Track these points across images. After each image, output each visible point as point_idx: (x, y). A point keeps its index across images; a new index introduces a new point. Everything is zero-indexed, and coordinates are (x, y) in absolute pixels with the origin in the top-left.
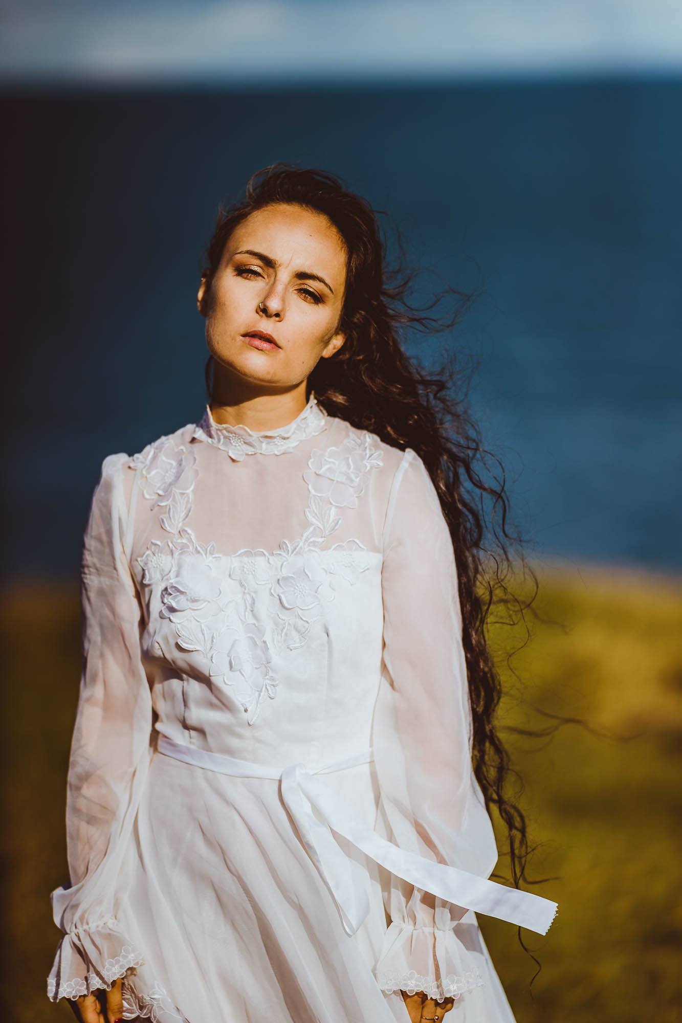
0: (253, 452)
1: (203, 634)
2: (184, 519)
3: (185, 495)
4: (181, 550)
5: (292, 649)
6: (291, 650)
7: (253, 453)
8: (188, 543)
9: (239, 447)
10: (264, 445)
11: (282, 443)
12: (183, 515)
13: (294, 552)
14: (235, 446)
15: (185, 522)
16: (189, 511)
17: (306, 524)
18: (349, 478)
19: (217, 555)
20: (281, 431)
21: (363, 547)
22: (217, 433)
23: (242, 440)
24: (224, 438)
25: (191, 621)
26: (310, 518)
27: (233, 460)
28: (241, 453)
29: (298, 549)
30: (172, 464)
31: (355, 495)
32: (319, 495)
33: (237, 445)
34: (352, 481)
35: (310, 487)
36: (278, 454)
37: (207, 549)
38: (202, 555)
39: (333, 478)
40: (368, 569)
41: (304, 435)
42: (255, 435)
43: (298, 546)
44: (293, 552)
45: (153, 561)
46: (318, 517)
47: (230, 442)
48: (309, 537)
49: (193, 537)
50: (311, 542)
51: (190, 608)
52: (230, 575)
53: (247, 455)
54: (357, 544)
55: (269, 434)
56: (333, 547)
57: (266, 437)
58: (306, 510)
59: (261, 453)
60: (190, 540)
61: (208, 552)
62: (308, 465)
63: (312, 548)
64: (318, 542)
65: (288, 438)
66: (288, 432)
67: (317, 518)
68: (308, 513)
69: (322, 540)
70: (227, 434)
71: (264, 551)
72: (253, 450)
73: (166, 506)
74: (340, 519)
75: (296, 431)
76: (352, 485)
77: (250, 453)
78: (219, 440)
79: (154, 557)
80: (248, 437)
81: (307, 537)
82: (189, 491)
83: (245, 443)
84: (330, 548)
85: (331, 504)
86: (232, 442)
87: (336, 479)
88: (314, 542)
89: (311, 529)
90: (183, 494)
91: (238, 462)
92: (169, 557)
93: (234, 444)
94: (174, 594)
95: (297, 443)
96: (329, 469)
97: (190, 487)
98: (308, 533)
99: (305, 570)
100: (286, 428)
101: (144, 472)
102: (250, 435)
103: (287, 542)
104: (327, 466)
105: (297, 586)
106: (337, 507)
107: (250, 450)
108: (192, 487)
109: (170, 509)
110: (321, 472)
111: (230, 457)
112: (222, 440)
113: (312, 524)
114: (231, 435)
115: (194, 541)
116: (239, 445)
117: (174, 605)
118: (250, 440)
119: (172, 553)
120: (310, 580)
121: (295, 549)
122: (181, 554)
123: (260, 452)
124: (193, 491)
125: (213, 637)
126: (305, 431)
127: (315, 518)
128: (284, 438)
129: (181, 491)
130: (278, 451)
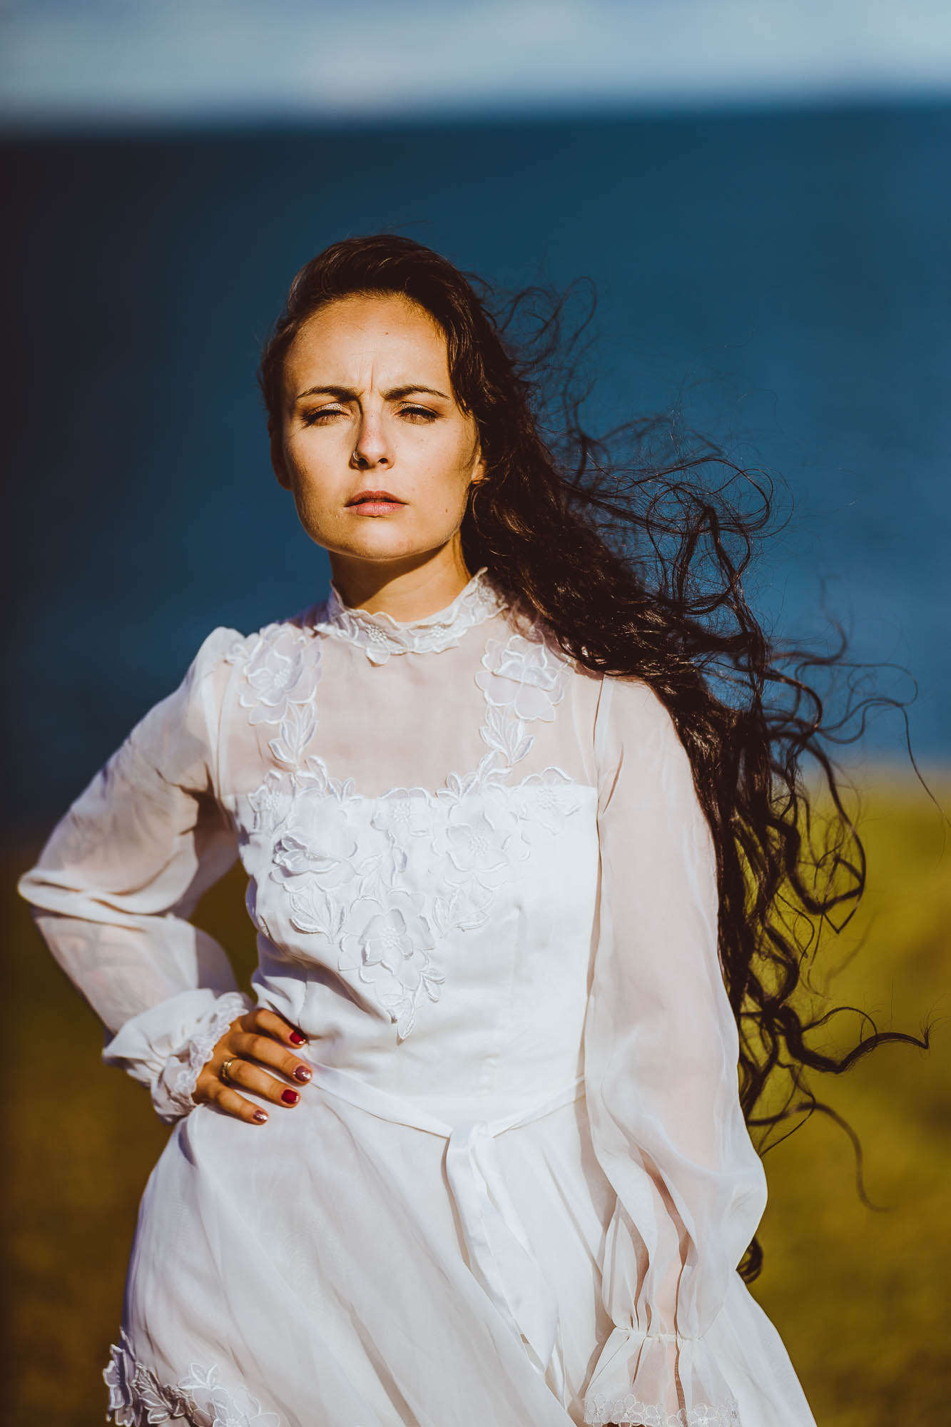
0: (402, 650)
1: (329, 909)
2: (307, 741)
3: (306, 707)
4: (307, 789)
5: (464, 928)
6: (463, 930)
7: (401, 652)
8: (318, 780)
9: (380, 644)
10: (416, 641)
11: (442, 634)
12: (304, 736)
13: (468, 791)
14: (375, 642)
15: (307, 745)
16: (313, 730)
17: (483, 749)
18: (541, 677)
19: (357, 797)
20: (438, 617)
21: (568, 778)
22: (351, 622)
23: (384, 634)
24: (359, 629)
25: (312, 890)
26: (489, 740)
27: (373, 664)
28: (385, 652)
29: (472, 785)
30: (286, 662)
31: (552, 703)
32: (499, 705)
33: (378, 640)
34: (547, 682)
35: (486, 695)
36: (439, 651)
37: (343, 789)
38: (336, 796)
39: (518, 680)
40: (577, 810)
41: (473, 618)
42: (403, 627)
43: (472, 781)
44: (465, 791)
45: (267, 801)
46: (500, 738)
47: (368, 637)
48: (488, 768)
49: (325, 771)
50: (492, 774)
51: (311, 871)
52: (372, 822)
53: (393, 655)
54: (560, 774)
55: (423, 622)
56: (525, 781)
57: (420, 627)
58: (482, 728)
59: (413, 652)
60: (320, 774)
61: (345, 792)
62: (481, 662)
63: (495, 784)
64: (501, 774)
65: (449, 626)
66: (450, 616)
67: (499, 740)
68: (484, 733)
69: (508, 770)
70: (363, 624)
71: (424, 790)
72: (401, 648)
73: (278, 725)
74: (532, 738)
75: (461, 615)
76: (546, 688)
77: (397, 652)
78: (353, 631)
79: (270, 796)
80: (392, 631)
81: (485, 768)
82: (310, 700)
83: (389, 638)
84: (520, 784)
85: (518, 718)
86: (370, 635)
87: (522, 681)
88: (496, 774)
89: (491, 756)
90: (302, 705)
91: (379, 666)
92: (289, 798)
93: (373, 639)
94: (291, 851)
95: (465, 632)
96: (512, 666)
97: (311, 694)
98: (487, 762)
99: (487, 817)
100: (447, 610)
101: (245, 671)
102: (396, 629)
103: (456, 777)
104: (509, 662)
105: (474, 840)
106: (526, 721)
107: (397, 649)
108: (314, 694)
109: (283, 728)
110: (500, 671)
111: (368, 658)
112: (357, 632)
113: (491, 749)
114: (369, 626)
115: (326, 776)
116: (381, 642)
117: (290, 866)
118: (395, 634)
119: (294, 792)
120: (493, 830)
121: (469, 785)
122: (306, 794)
123: (411, 650)
124: (316, 700)
125: (342, 914)
126: (473, 614)
127: (496, 740)
128: (445, 626)
129: (298, 702)
130: (438, 646)
